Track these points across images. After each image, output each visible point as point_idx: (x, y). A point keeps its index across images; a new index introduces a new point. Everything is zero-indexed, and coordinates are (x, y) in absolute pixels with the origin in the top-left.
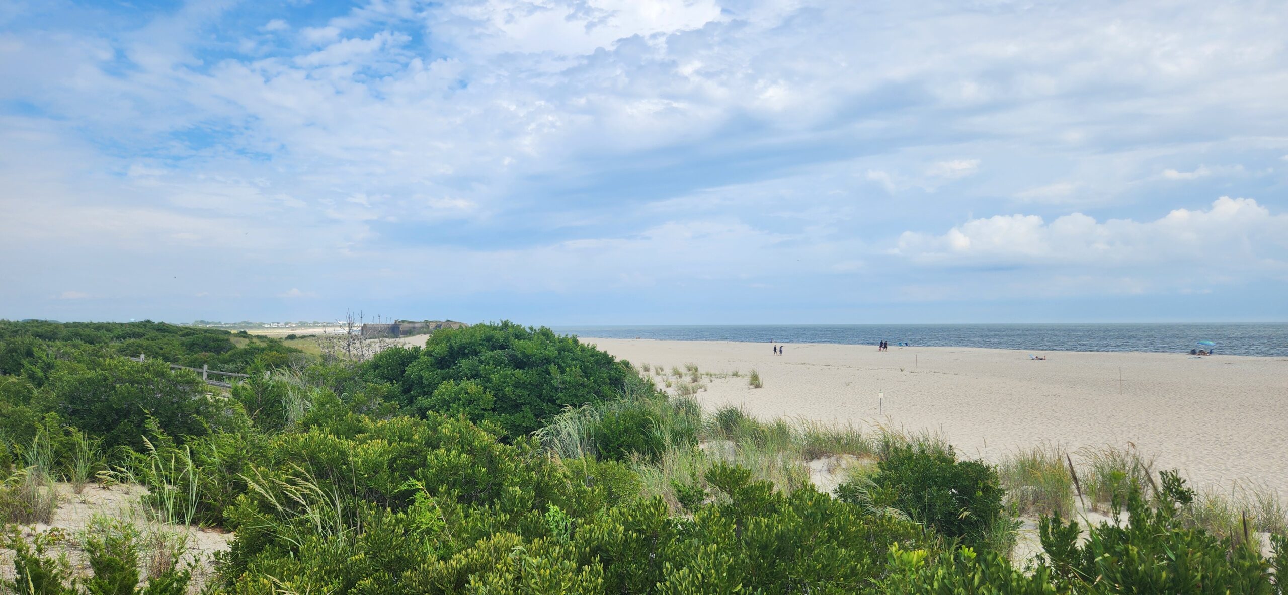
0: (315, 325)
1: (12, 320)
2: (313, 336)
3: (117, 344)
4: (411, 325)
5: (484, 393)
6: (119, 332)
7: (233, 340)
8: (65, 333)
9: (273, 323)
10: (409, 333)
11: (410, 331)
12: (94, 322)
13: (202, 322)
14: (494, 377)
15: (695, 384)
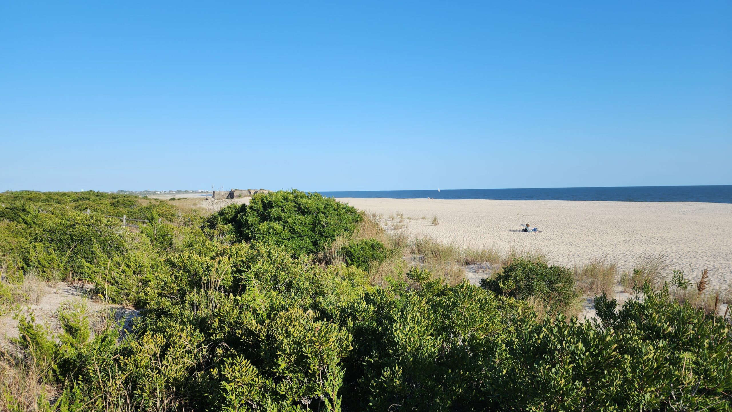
0: (186, 192)
1: (13, 191)
2: (185, 198)
3: (73, 204)
4: (241, 192)
5: (283, 230)
6: (74, 197)
7: (139, 200)
8: (44, 197)
9: (162, 191)
10: (240, 196)
12: (60, 191)
13: (122, 191)
14: (290, 221)
15: (401, 223)
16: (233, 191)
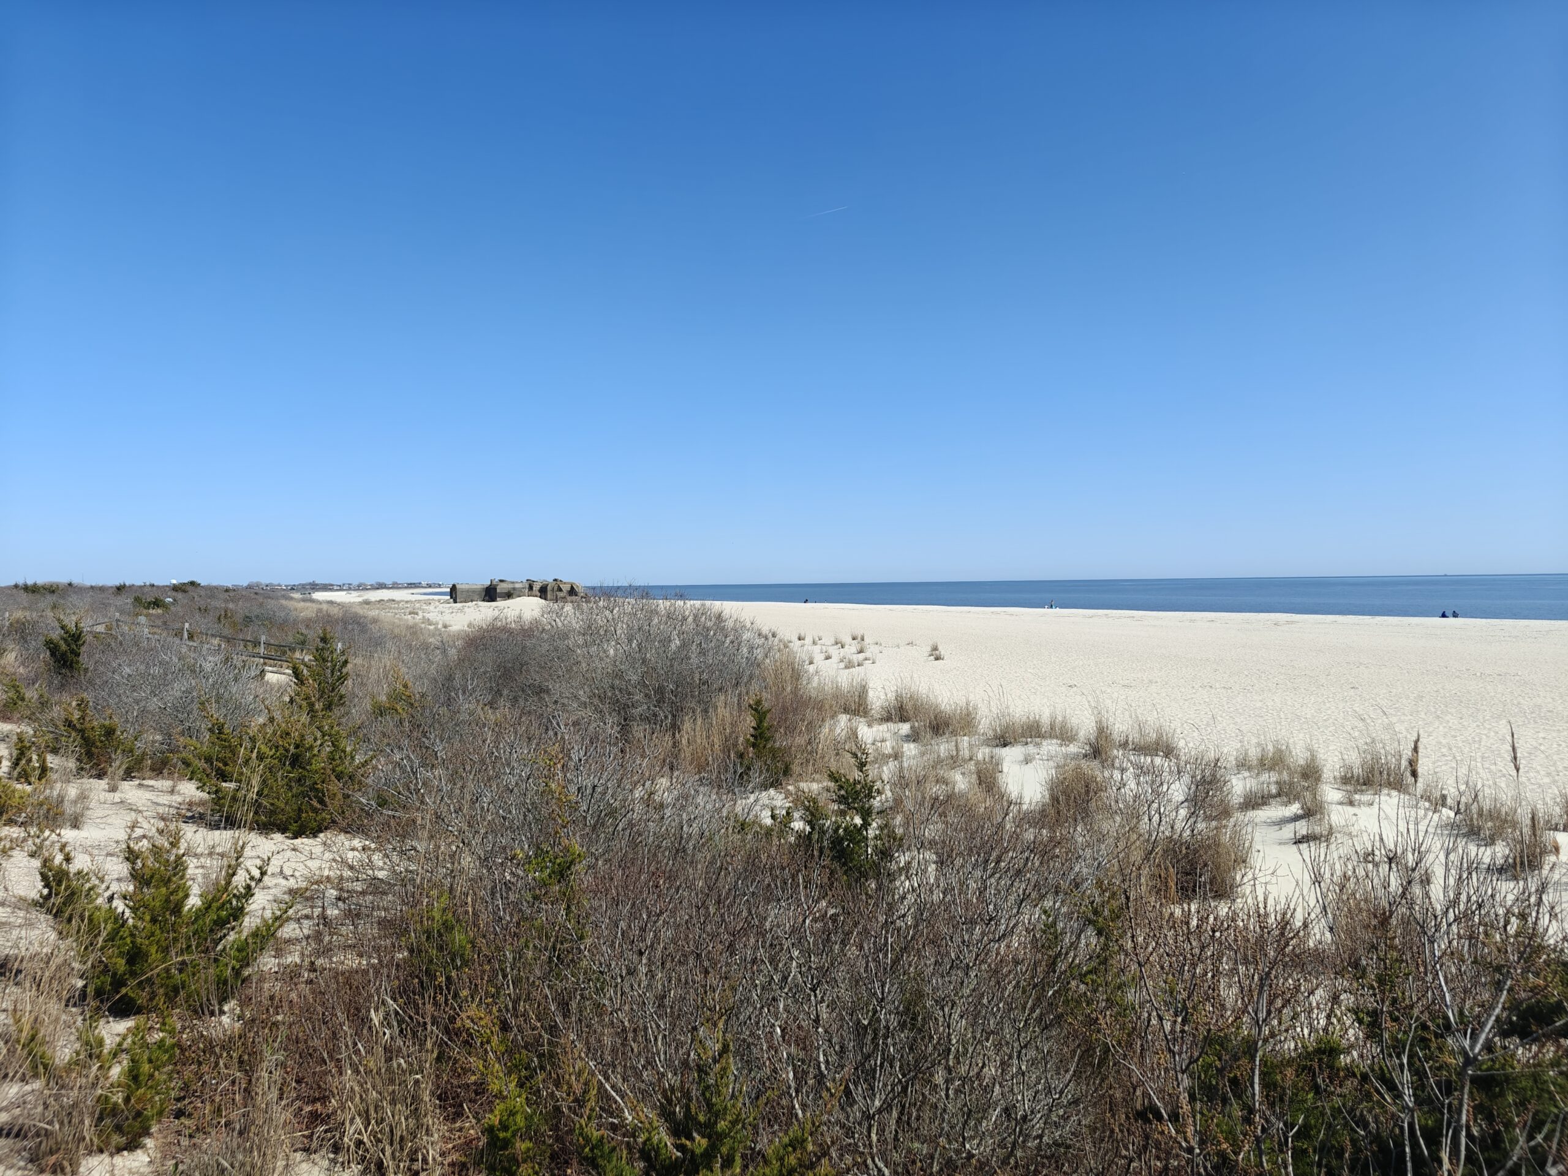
4: (511, 586)
9: (344, 584)
10: (509, 595)
11: (509, 592)
15: (861, 656)
16: (494, 583)
